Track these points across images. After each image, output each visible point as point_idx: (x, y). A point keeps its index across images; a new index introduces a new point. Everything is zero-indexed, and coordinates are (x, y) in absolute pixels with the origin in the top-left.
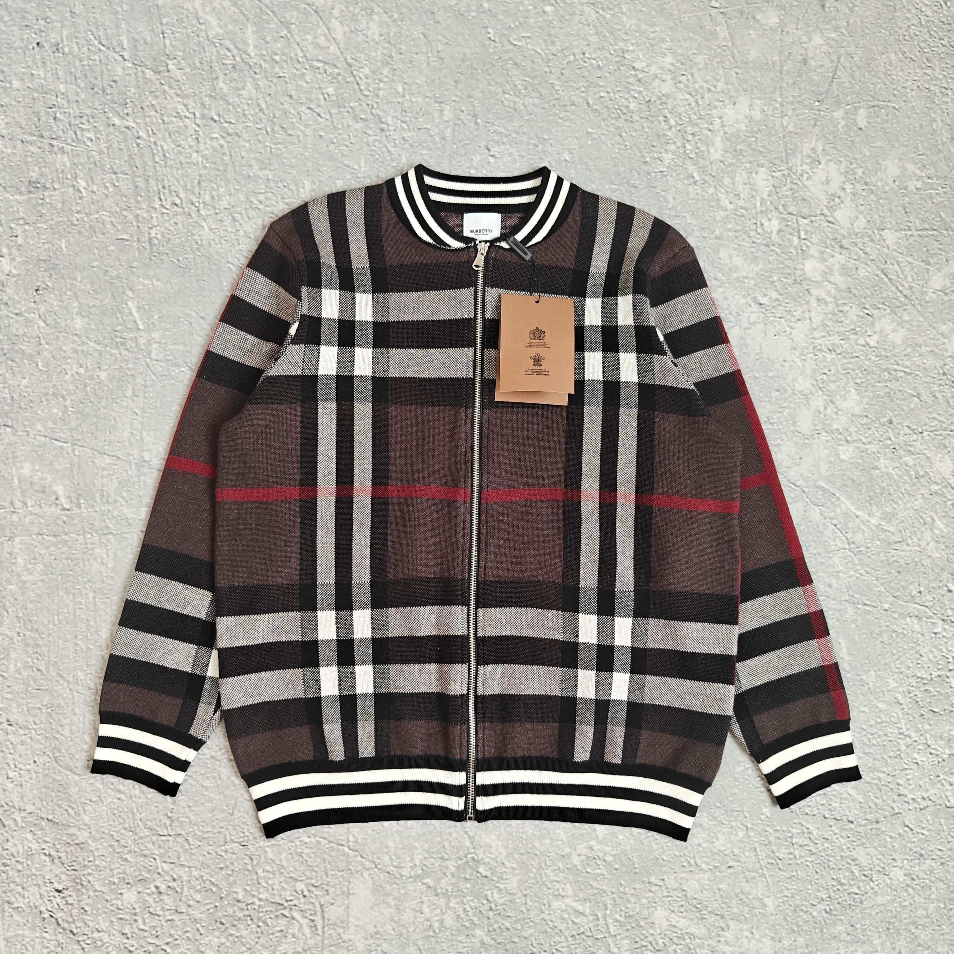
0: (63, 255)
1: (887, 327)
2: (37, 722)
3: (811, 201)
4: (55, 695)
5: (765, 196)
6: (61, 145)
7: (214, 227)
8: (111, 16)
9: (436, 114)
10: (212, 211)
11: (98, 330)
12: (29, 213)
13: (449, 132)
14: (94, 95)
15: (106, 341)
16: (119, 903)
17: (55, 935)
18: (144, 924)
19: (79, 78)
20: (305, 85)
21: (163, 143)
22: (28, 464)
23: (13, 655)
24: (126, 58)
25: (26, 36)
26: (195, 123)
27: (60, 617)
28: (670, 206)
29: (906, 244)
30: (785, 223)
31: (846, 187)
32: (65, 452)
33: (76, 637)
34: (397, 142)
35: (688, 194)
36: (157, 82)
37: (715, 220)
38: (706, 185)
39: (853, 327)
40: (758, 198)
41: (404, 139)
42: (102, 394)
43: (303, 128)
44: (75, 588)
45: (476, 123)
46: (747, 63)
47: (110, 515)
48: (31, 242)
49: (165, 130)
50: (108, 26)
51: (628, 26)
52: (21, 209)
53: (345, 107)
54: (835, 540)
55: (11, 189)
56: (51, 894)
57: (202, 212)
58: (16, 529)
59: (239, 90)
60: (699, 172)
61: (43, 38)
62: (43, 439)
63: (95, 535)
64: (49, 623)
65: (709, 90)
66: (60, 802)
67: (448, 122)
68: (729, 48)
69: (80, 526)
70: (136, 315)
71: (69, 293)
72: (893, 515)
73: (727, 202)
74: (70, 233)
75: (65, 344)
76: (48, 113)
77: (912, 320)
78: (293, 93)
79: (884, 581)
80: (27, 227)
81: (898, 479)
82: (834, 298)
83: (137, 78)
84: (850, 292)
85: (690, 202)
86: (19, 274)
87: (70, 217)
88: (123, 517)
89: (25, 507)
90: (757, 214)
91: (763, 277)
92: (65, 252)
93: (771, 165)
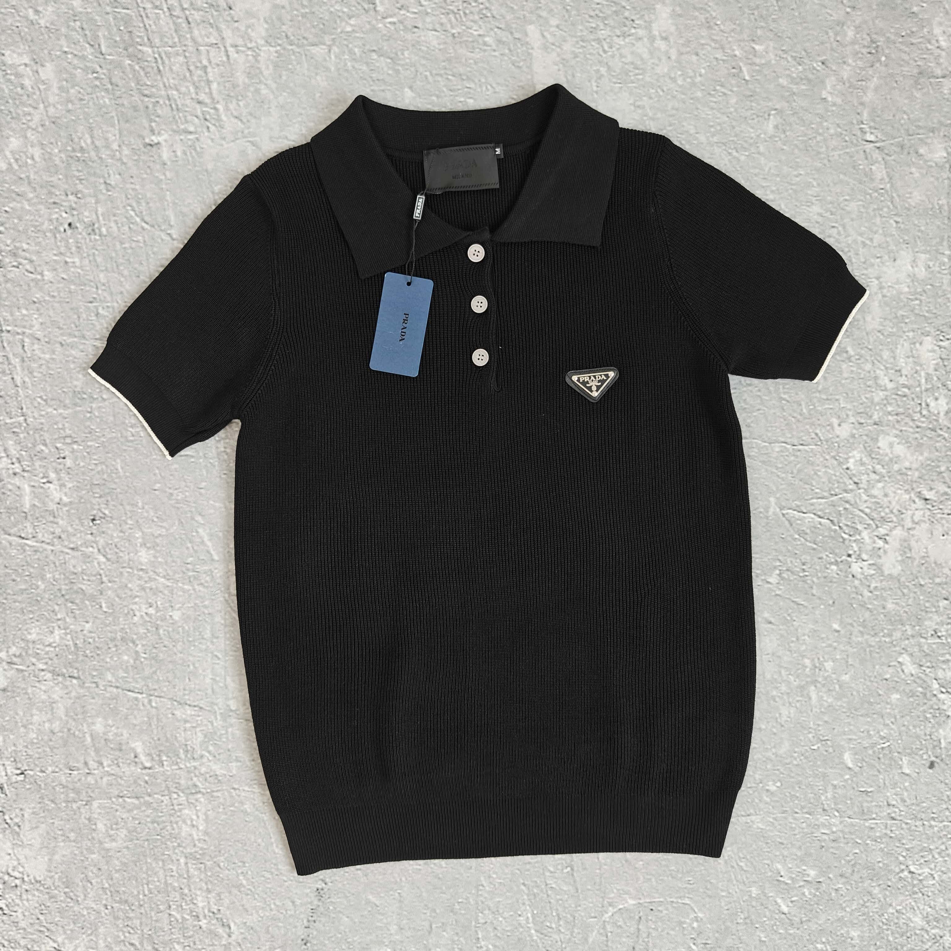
0: (119, 477)
5: (931, 371)
8: (153, 186)
11: (166, 562)
12: (76, 429)
15: (177, 576)
19: (122, 264)
22: (100, 719)
23: (102, 930)
24: (174, 236)
25: (55, 216)
27: (150, 886)
32: (141, 704)
33: (170, 907)
35: (841, 372)
37: (872, 402)
38: (862, 360)
40: (923, 374)
42: (177, 637)
44: (163, 854)
46: (909, 210)
47: (197, 772)
48: (82, 464)
50: (151, 199)
51: (767, 169)
52: (67, 425)
55: (54, 402)
58: (93, 791)
60: (853, 345)
61: (76, 218)
62: (115, 690)
63: (182, 795)
64: (139, 892)
65: (864, 244)
68: (887, 191)
69: (164, 785)
70: (209, 544)
71: (130, 522)
73: (887, 381)
74: (125, 451)
75: (130, 582)
76: (88, 308)
80: (75, 447)
85: (843, 381)
86: (71, 502)
87: (124, 432)
88: (212, 774)
89: (100, 768)
90: (921, 392)
91: (928, 468)
92: (122, 474)
93: (938, 333)
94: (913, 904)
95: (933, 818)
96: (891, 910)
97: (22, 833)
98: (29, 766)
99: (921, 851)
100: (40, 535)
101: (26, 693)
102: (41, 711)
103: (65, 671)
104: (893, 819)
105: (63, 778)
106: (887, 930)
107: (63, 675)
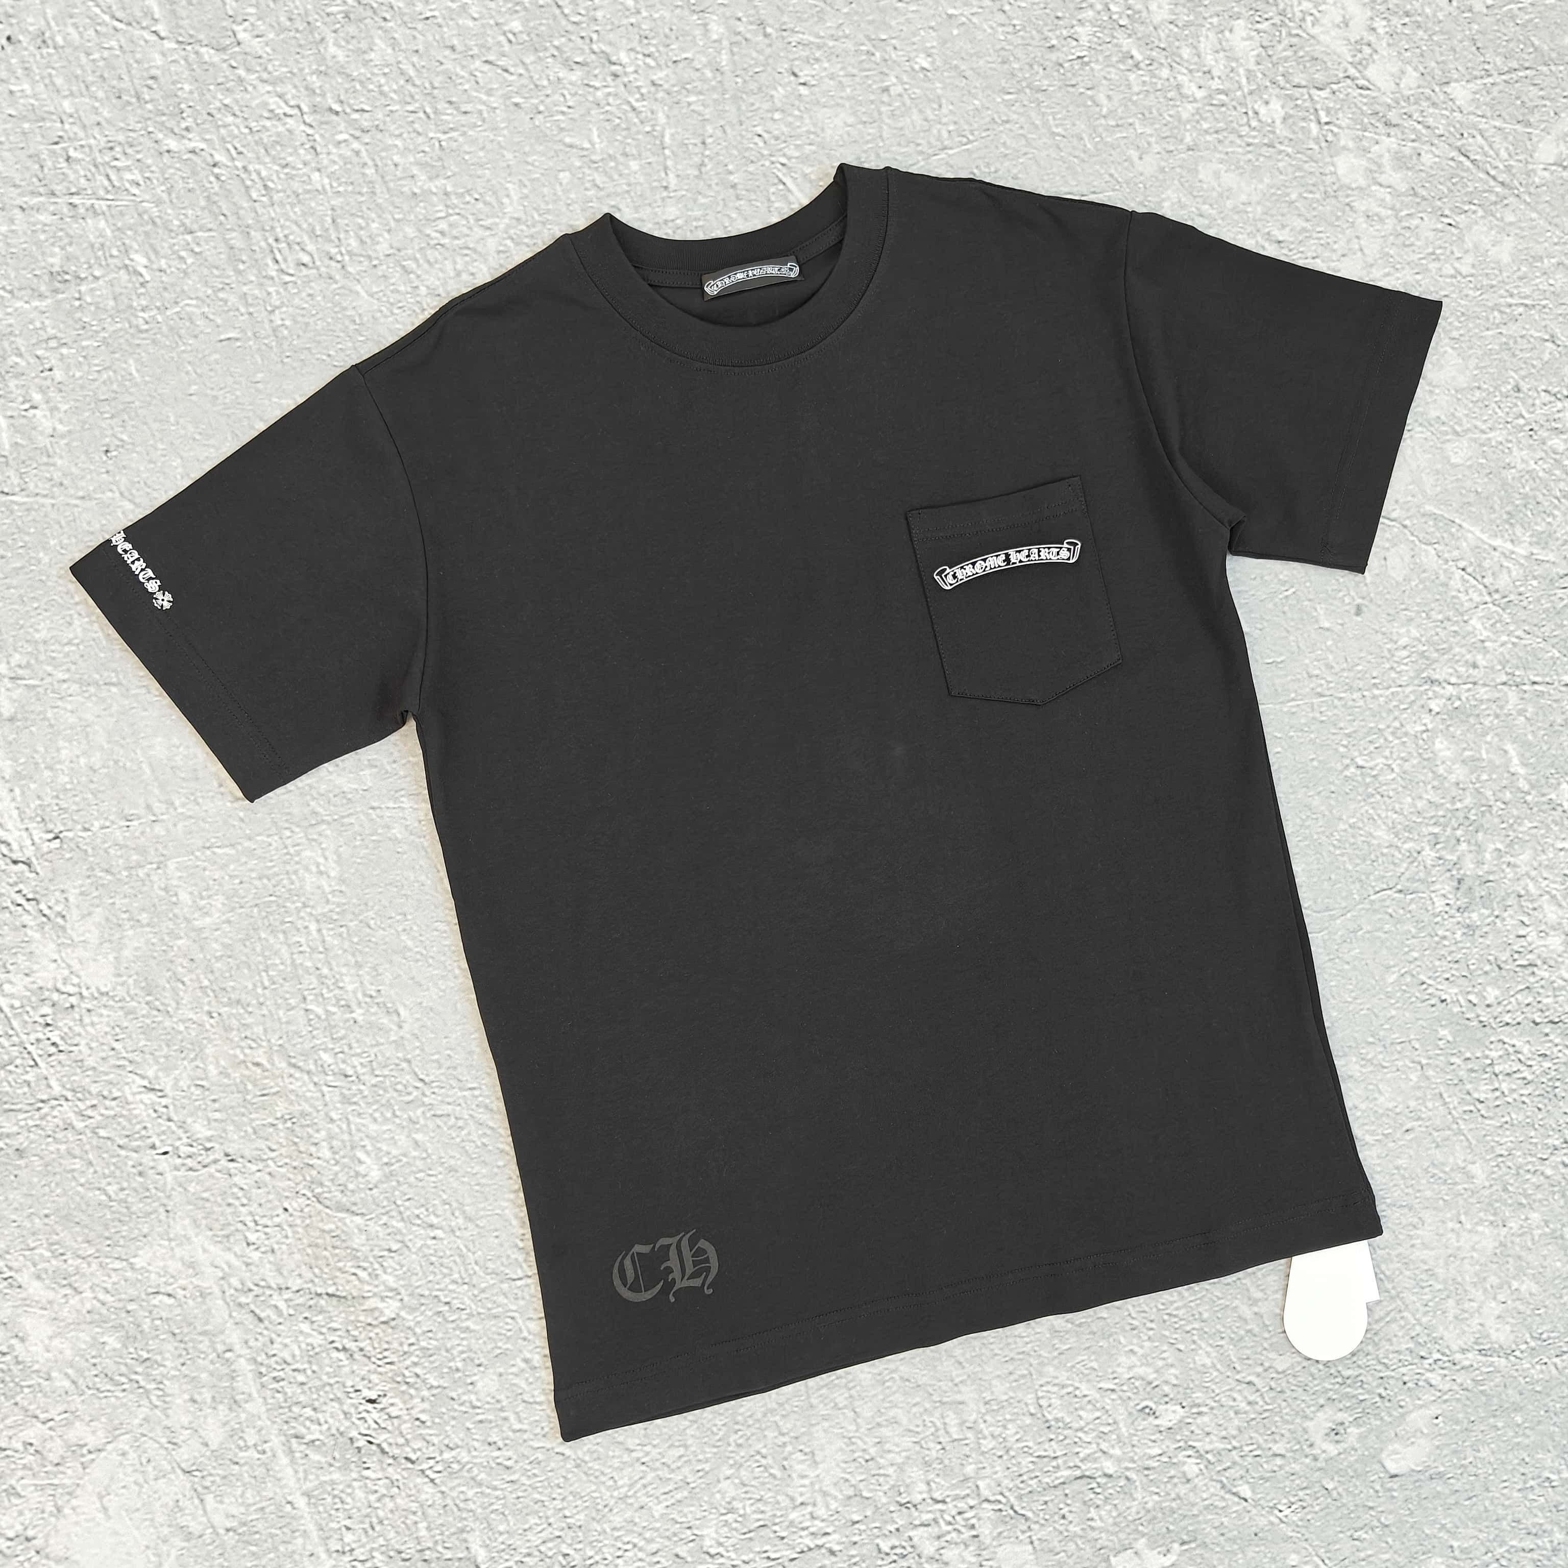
0: (136, 385)
1: (1483, 237)
2: (274, 1147)
3: (1325, 59)
4: (293, 1098)
5: (1252, 66)
6: (89, 202)
7: (375, 289)
9: (698, 32)
10: (366, 263)
12: (62, 326)
13: (724, 58)
14: (123, 108)
16: (473, 1397)
17: (383, 1469)
18: (520, 1421)
19: (93, 83)
20: (471, 23)
21: (257, 167)
22: (159, 739)
23: (210, 1050)
24: (163, 34)
26: (304, 122)
27: (271, 973)
28: (1105, 110)
29: (1488, 99)
30: (1292, 104)
31: (1375, 25)
33: (305, 998)
34: (644, 91)
35: (1129, 86)
36: (225, 65)
37: (1180, 121)
38: (1155, 65)
39: (1430, 250)
40: (1241, 71)
41: (654, 84)
43: (484, 98)
44: (283, 923)
45: (766, 35)
47: (314, 793)
49: (257, 143)
52: (47, 322)
53: (546, 49)
54: (1467, 594)
55: (23, 292)
56: (361, 1408)
57: (350, 269)
58: (165, 847)
59: (364, 52)
60: (1140, 46)
61: (16, 28)
63: (297, 830)
64: (255, 986)
66: (341, 1264)
67: (719, 41)
71: (160, 446)
72: (1550, 535)
73: (1194, 88)
74: (138, 345)
76: (54, 152)
77: (1520, 221)
78: (455, 42)
79: (1555, 640)
80: (64, 351)
81: (1547, 476)
82: (1392, 209)
83: (189, 64)
84: (1415, 194)
85: (1135, 98)
86: (70, 432)
87: (132, 319)
88: (337, 791)
89: (171, 810)
90: (1245, 97)
91: (1274, 198)
92: (139, 380)
93: (1252, 12)
94: (1371, 811)
95: (1374, 684)
96: (1342, 826)
97: (68, 926)
98: (64, 824)
99: (1368, 734)
100: (31, 486)
101: (44, 719)
102: (70, 742)
103: (97, 677)
104: (1321, 695)
105: (118, 833)
106: (1342, 855)
107: (97, 683)
